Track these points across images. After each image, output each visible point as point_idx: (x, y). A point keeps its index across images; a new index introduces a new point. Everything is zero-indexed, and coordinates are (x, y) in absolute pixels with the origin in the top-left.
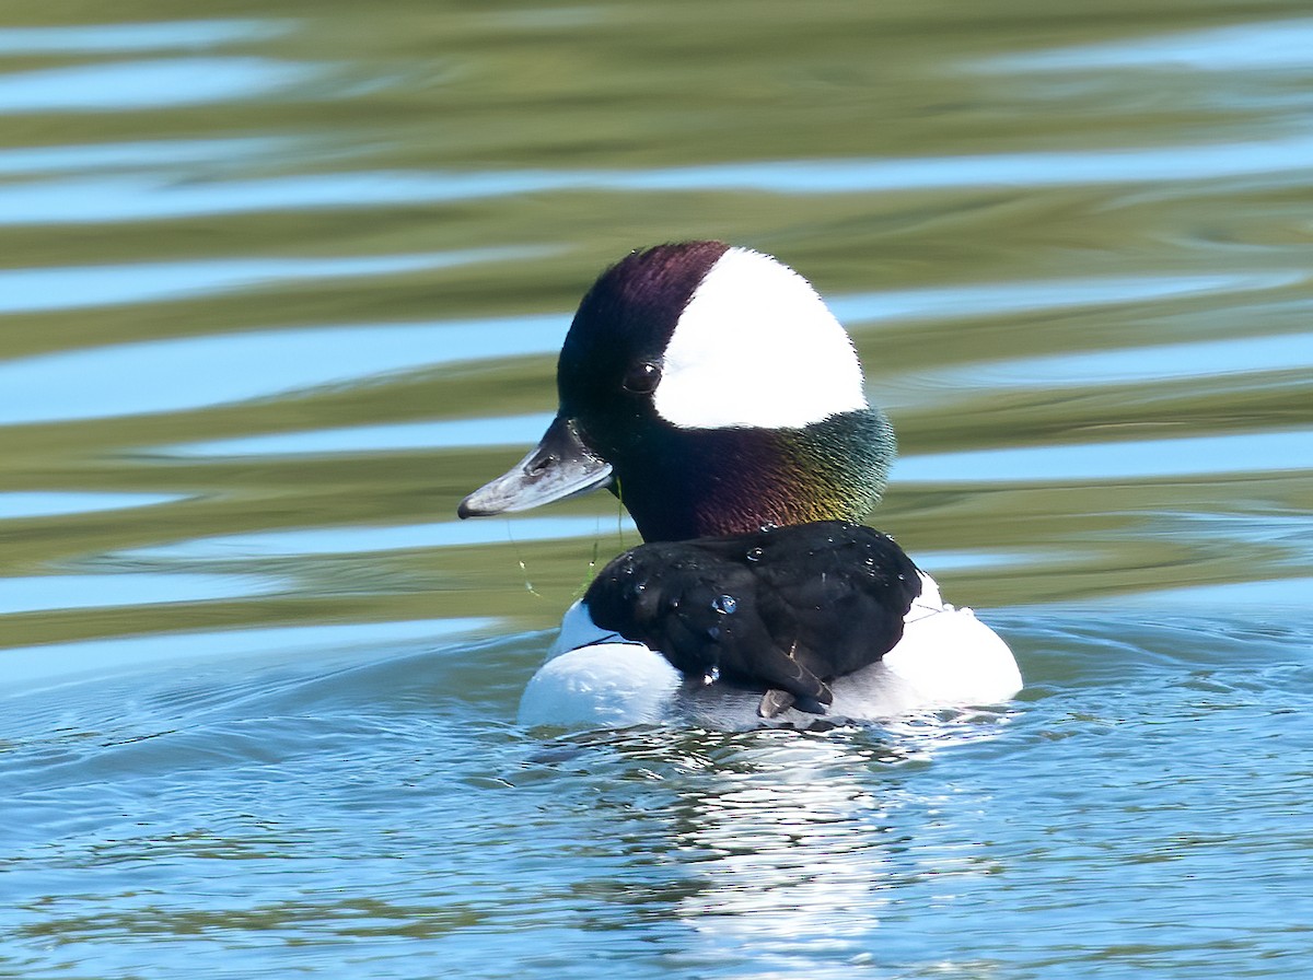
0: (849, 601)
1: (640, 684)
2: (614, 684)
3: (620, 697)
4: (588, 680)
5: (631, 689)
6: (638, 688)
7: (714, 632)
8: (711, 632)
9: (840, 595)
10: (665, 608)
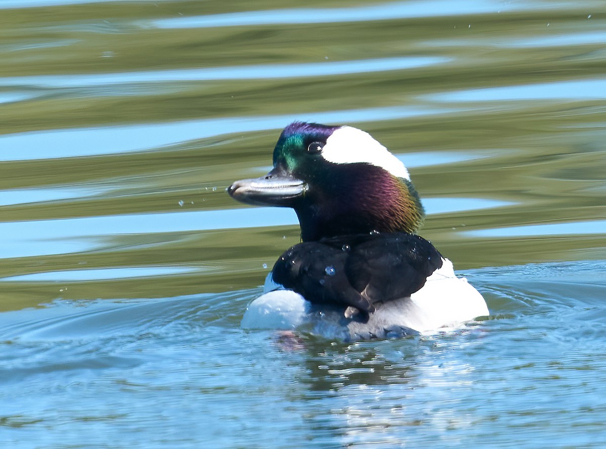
0: (399, 267)
1: (292, 309)
2: (279, 310)
3: (282, 316)
4: (268, 308)
5: (287, 312)
6: (290, 311)
7: (322, 282)
8: (321, 282)
9: (395, 264)
10: (302, 271)
